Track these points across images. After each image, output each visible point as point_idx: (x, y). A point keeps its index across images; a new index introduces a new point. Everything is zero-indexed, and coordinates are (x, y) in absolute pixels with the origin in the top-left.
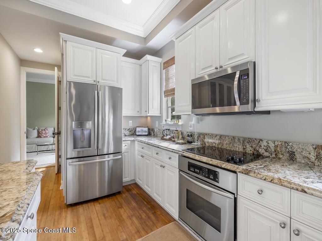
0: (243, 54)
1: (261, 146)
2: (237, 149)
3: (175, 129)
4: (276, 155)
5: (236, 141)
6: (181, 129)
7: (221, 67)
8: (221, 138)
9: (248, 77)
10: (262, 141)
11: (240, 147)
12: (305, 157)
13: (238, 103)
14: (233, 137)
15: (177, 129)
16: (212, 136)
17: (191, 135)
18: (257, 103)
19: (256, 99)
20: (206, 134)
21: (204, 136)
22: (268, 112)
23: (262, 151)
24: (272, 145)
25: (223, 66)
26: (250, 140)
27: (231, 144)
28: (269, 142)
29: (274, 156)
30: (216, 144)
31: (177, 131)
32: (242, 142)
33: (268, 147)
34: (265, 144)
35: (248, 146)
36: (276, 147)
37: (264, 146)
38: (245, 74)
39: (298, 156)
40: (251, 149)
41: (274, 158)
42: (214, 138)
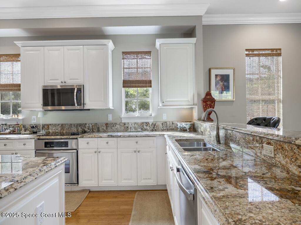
0: (77, 79)
1: (86, 127)
2: (73, 131)
3: (16, 123)
4: (92, 130)
5: (73, 126)
6: (22, 123)
7: (65, 82)
8: (62, 126)
9: (81, 92)
10: (86, 124)
11: (75, 129)
12: (103, 129)
13: (76, 105)
14: (71, 124)
15: (18, 123)
16: (55, 125)
17: (36, 127)
18: (85, 105)
19: (85, 103)
20: (50, 125)
21: (48, 126)
22: (89, 110)
23: (86, 129)
24: (91, 126)
25: (66, 82)
26: (80, 125)
27: (70, 129)
28: (90, 124)
29: (92, 131)
30: (58, 130)
31: (18, 124)
32: (76, 126)
33: (89, 127)
34: (88, 125)
35: (79, 128)
36: (93, 126)
37: (88, 127)
38: (79, 90)
39: (100, 129)
40: (81, 129)
41: (92, 132)
42: (57, 126)
